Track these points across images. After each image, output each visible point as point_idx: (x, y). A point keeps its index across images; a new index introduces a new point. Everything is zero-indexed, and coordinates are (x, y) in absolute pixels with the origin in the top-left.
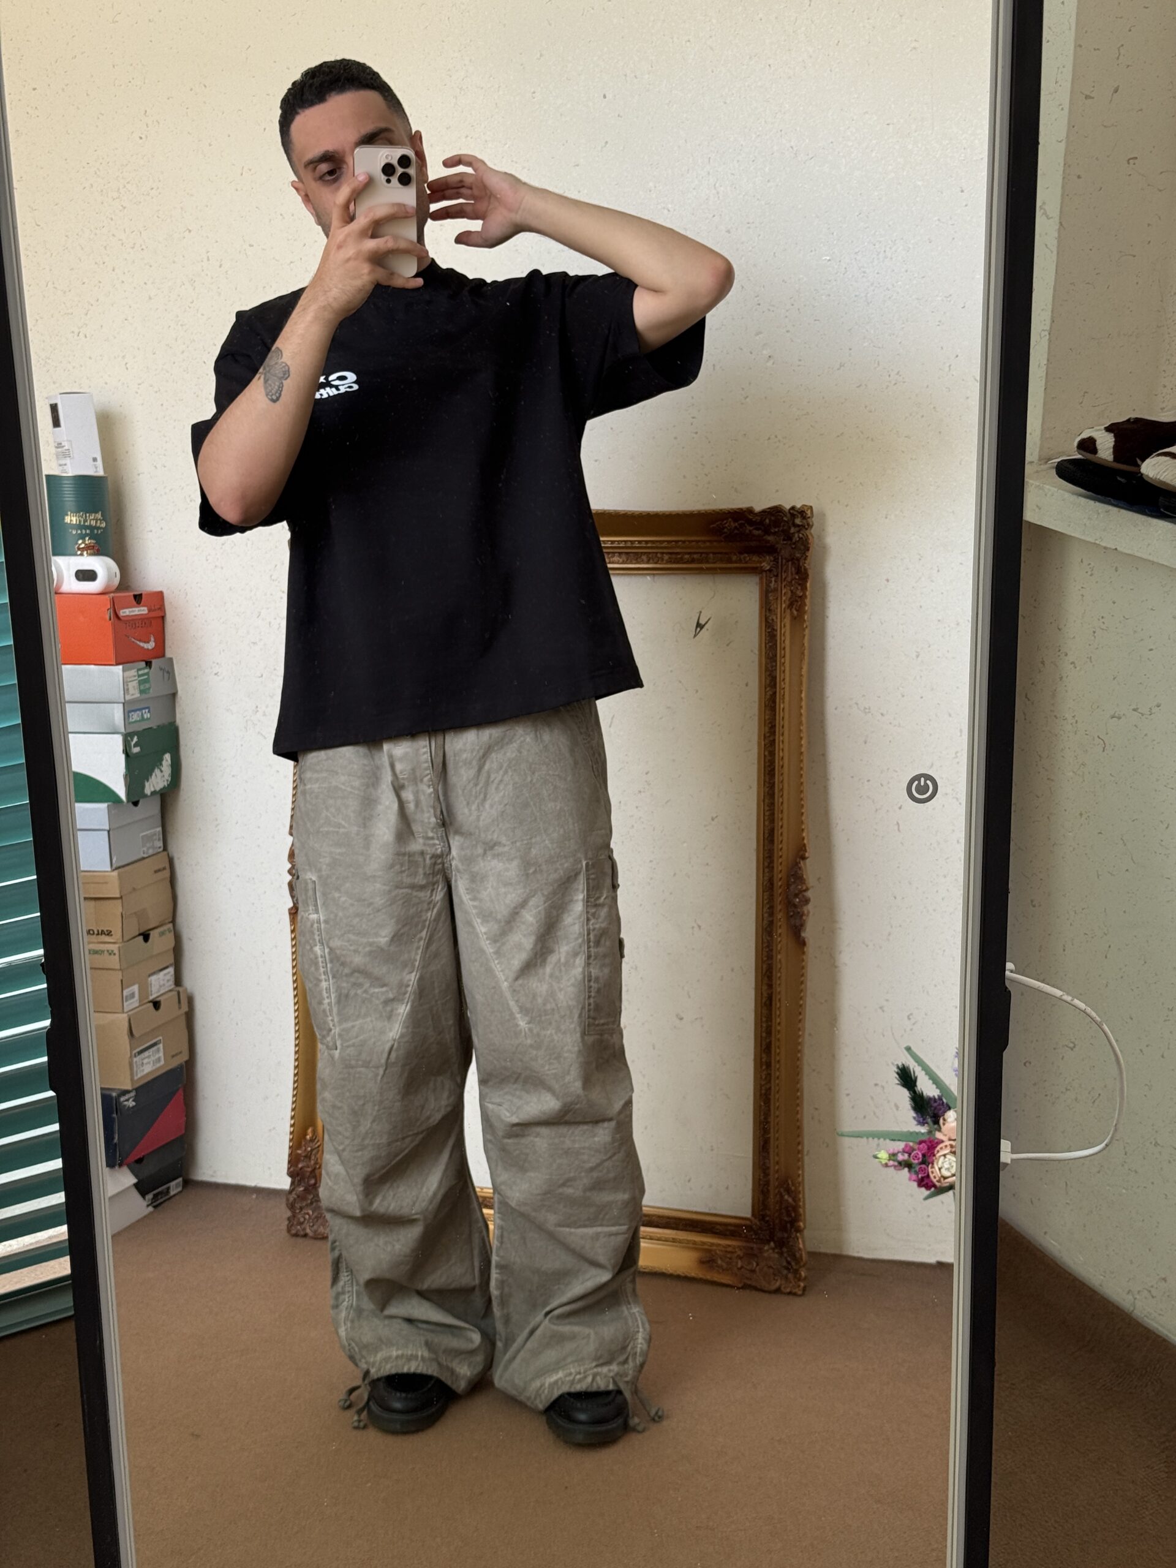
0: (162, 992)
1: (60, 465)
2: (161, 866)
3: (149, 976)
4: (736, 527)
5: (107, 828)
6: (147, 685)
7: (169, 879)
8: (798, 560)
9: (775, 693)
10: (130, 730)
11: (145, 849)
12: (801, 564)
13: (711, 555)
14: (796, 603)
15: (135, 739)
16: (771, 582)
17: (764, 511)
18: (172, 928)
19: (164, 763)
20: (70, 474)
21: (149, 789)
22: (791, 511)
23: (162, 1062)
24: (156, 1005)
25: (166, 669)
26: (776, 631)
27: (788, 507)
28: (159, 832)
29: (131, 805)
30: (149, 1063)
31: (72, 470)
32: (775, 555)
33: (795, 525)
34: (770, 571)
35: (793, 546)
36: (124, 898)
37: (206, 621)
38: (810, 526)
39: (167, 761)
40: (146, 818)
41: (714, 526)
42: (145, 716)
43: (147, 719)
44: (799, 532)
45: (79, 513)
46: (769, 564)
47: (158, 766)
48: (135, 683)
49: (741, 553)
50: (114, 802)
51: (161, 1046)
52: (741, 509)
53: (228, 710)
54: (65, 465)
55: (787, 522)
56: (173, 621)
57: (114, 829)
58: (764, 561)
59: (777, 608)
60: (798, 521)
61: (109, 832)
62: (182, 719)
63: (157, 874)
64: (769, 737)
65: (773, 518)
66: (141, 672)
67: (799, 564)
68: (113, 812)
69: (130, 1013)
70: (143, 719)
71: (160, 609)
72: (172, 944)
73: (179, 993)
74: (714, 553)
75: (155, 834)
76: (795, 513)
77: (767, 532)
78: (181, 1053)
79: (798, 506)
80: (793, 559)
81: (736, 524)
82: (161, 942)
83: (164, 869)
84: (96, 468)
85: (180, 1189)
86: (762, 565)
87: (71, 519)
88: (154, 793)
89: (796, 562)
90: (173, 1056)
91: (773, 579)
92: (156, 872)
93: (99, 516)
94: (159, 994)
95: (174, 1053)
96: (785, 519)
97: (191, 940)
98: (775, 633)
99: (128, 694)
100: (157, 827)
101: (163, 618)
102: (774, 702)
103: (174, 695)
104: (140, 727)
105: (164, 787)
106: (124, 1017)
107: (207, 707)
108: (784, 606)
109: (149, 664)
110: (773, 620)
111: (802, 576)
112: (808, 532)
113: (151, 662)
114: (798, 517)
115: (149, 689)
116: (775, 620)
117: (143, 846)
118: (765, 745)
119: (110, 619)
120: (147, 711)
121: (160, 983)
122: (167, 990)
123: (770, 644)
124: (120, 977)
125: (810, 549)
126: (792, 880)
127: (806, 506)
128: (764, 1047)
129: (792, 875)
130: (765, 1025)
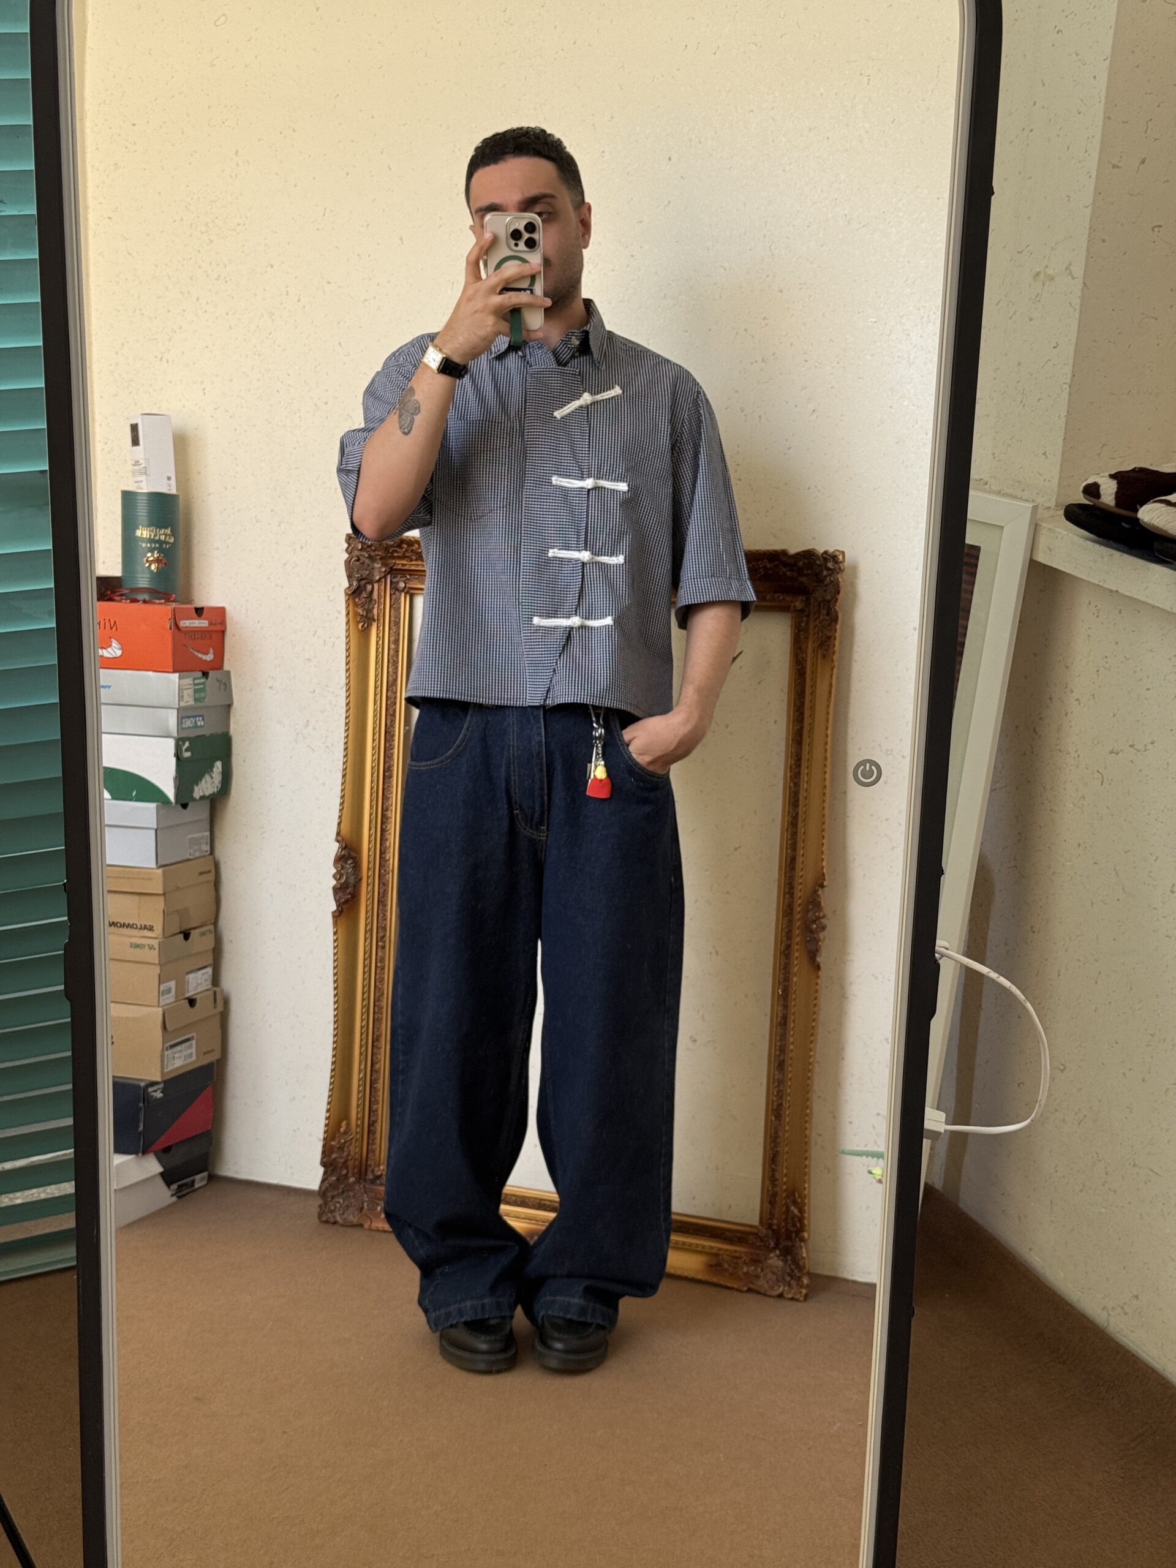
0: (199, 990)
1: (136, 482)
2: (206, 869)
3: (187, 973)
4: (771, 568)
5: (155, 827)
6: (203, 695)
7: (212, 884)
8: (829, 602)
9: (802, 728)
10: (183, 735)
11: (192, 851)
12: (831, 606)
14: (824, 643)
15: (187, 744)
16: (803, 621)
17: (798, 554)
18: (213, 930)
19: (215, 770)
20: (145, 491)
21: (198, 792)
22: (824, 556)
23: (194, 1058)
24: (192, 1002)
25: (223, 681)
26: (806, 668)
27: (821, 550)
28: (207, 836)
29: (179, 807)
30: (180, 1057)
31: (144, 486)
32: (808, 596)
33: (828, 569)
34: (802, 611)
35: (825, 589)
36: (167, 895)
37: (264, 637)
38: (844, 570)
39: (218, 768)
40: (196, 822)
42: (199, 724)
43: (201, 726)
44: (830, 575)
45: (149, 526)
46: (802, 604)
47: (208, 772)
48: (191, 692)
49: (775, 592)
50: (163, 803)
51: (194, 1042)
52: (778, 551)
53: (280, 723)
54: (141, 482)
55: (820, 566)
56: (234, 635)
57: (163, 828)
58: (797, 601)
59: (807, 647)
60: (830, 565)
61: (156, 831)
62: (235, 730)
63: (201, 876)
64: (795, 769)
65: (806, 561)
66: (197, 681)
67: (829, 606)
68: (162, 812)
69: (165, 1008)
70: (196, 726)
71: (220, 623)
72: (212, 945)
73: (215, 993)
75: (203, 838)
76: (828, 557)
77: (800, 573)
78: (213, 1051)
79: (831, 550)
80: (824, 600)
81: (771, 565)
82: (201, 942)
83: (209, 872)
84: (170, 486)
85: (205, 1182)
86: (795, 604)
87: (143, 533)
88: (202, 798)
89: (827, 604)
90: (205, 1054)
91: (805, 619)
92: (201, 874)
93: (169, 531)
94: (195, 992)
95: (205, 1051)
96: (818, 562)
97: (231, 942)
98: (805, 670)
99: (183, 700)
100: (205, 831)
101: (223, 632)
102: (801, 736)
103: (229, 706)
104: (193, 734)
105: (214, 794)
106: (160, 1010)
107: (260, 719)
108: (813, 645)
109: (205, 674)
110: (802, 658)
111: (832, 618)
112: (839, 576)
113: (208, 673)
114: (830, 561)
115: (204, 698)
116: (805, 658)
117: (190, 848)
118: (791, 777)
119: (171, 629)
120: (201, 718)
121: (198, 982)
122: (204, 988)
123: (800, 681)
124: (158, 971)
125: (841, 593)
126: (811, 907)
127: (839, 551)
128: (776, 1064)
129: (810, 902)
130: (778, 1044)
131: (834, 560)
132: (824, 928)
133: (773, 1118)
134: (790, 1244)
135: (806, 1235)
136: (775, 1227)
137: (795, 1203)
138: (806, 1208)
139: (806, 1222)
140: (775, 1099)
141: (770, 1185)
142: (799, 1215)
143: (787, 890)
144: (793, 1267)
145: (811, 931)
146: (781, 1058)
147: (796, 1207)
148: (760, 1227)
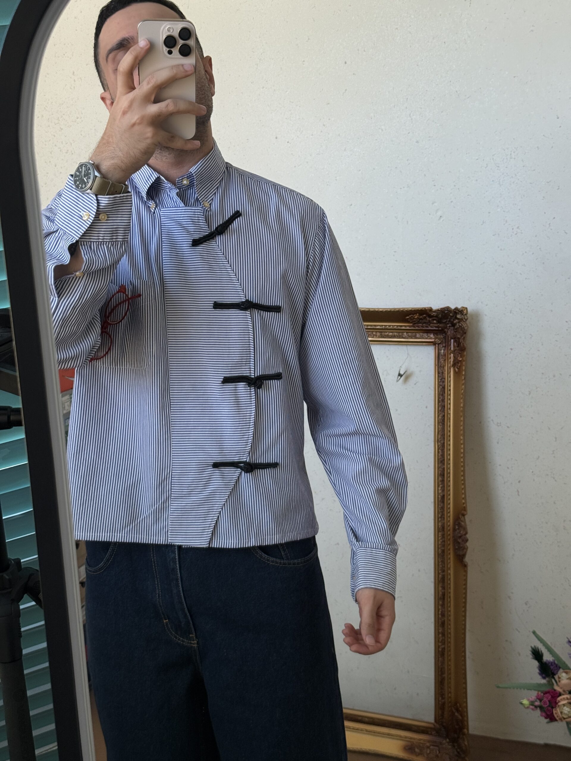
4: (421, 319)
8: (459, 339)
9: (444, 416)
12: (460, 341)
13: (405, 334)
14: (457, 364)
16: (441, 350)
17: (438, 310)
22: (455, 311)
26: (445, 379)
27: (453, 307)
32: (444, 334)
33: (458, 319)
34: (440, 343)
35: (455, 331)
38: (466, 320)
41: (408, 317)
44: (459, 322)
46: (440, 340)
49: (423, 333)
52: (425, 309)
55: (453, 316)
58: (437, 338)
59: (445, 366)
60: (459, 316)
64: (441, 441)
65: (443, 314)
67: (459, 341)
74: (407, 333)
76: (457, 311)
77: (439, 322)
79: (459, 307)
81: (421, 317)
86: (437, 340)
89: (456, 339)
91: (443, 348)
96: (451, 315)
98: (444, 380)
102: (444, 420)
108: (449, 366)
110: (442, 373)
111: (461, 349)
112: (465, 323)
114: (459, 314)
116: (444, 373)
118: (438, 446)
123: (441, 387)
125: (466, 334)
126: (457, 527)
127: (463, 307)
128: (440, 623)
129: (457, 524)
130: (440, 610)
131: (461, 313)
132: (467, 540)
133: (440, 656)
134: (456, 736)
135: (465, 730)
136: (444, 724)
137: (458, 710)
138: (465, 714)
139: (466, 723)
140: (440, 644)
141: (440, 698)
142: (460, 717)
143: (440, 516)
144: (458, 750)
145: (459, 543)
146: (443, 620)
147: (458, 712)
148: (435, 724)
